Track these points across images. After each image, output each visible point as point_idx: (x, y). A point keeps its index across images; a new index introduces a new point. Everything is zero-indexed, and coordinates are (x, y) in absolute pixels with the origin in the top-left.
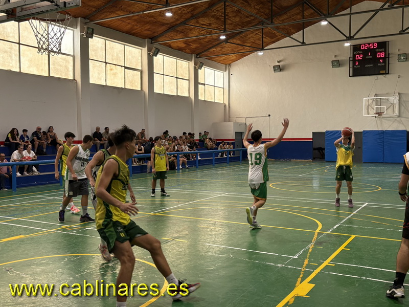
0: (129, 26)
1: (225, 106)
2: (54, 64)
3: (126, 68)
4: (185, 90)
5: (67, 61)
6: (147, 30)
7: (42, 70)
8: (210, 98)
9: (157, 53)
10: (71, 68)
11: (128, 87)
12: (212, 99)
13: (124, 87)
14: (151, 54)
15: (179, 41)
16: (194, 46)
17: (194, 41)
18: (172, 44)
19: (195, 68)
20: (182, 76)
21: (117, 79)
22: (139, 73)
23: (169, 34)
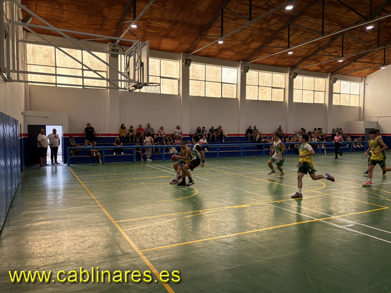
0: (274, 61)
1: (360, 108)
2: (225, 90)
3: (273, 88)
4: (321, 99)
5: (233, 88)
6: (287, 62)
7: (218, 94)
8: (345, 103)
9: (296, 76)
10: (235, 92)
11: (274, 99)
12: (347, 104)
13: (271, 100)
14: (291, 77)
15: (314, 66)
16: (327, 67)
17: (326, 64)
18: (309, 69)
19: (330, 82)
20: (319, 88)
21: (266, 96)
22: (283, 90)
23: (304, 62)
